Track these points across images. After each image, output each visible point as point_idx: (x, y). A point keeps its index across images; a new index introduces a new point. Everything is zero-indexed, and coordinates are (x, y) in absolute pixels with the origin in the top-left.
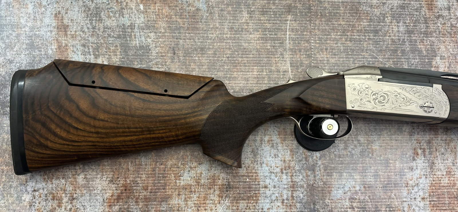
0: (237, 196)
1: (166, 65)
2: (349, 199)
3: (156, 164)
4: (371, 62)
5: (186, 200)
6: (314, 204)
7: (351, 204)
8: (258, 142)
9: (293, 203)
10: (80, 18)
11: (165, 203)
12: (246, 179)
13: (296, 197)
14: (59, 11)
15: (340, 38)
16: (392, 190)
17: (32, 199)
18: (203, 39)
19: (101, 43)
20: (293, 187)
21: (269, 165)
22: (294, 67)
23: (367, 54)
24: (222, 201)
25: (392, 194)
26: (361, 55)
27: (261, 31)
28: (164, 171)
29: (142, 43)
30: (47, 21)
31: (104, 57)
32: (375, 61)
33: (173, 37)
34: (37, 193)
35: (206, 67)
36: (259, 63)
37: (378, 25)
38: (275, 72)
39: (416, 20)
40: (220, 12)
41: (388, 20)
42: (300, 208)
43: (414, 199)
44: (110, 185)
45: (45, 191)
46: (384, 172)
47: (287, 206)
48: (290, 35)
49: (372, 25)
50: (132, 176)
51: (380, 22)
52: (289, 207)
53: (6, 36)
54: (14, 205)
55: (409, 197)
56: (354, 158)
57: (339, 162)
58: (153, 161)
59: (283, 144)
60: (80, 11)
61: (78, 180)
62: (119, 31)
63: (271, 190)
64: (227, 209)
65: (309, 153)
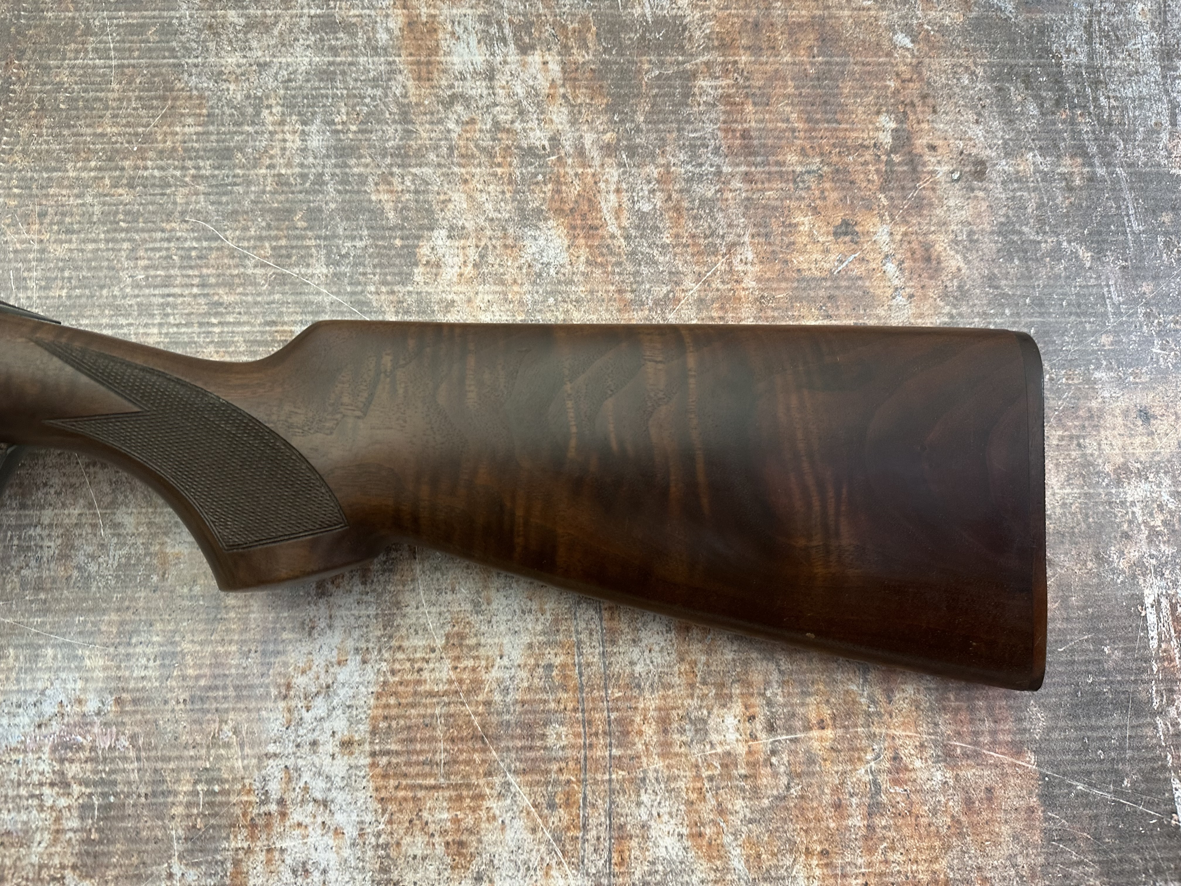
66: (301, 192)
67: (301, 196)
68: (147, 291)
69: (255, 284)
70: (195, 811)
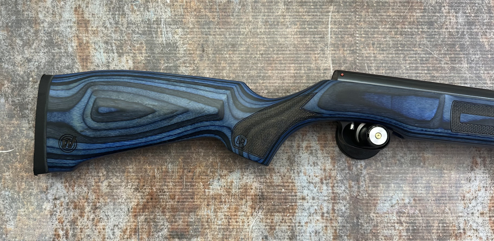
0: (271, 207)
1: (194, 63)
2: (397, 213)
3: (183, 172)
4: (424, 59)
5: (215, 211)
6: (357, 218)
7: (398, 218)
8: (295, 148)
9: (333, 216)
10: (101, 12)
11: (193, 214)
12: (282, 189)
13: (338, 210)
14: (79, 5)
15: (389, 31)
16: (446, 203)
17: (53, 208)
18: (235, 35)
19: (125, 39)
20: (335, 198)
21: (307, 174)
22: (336, 64)
23: (420, 49)
24: (255, 213)
25: (446, 208)
26: (413, 51)
27: (298, 25)
28: (192, 179)
29: (169, 40)
30: (66, 15)
31: (129, 55)
32: (429, 57)
33: (202, 33)
34: (58, 202)
35: (238, 65)
36: (297, 60)
37: (434, 16)
38: (315, 70)
39: (478, 10)
40: (253, 4)
41: (444, 10)
42: (341, 223)
43: (471, 214)
44: (135, 193)
45: (66, 199)
46: (437, 184)
47: (327, 219)
48: (332, 28)
49: (426, 16)
50: (158, 184)
51: (435, 13)
52: (330, 221)
53: (24, 32)
54: (35, 214)
55: (466, 211)
56: (404, 167)
57: (386, 172)
58: (181, 168)
59: (323, 150)
60: (102, 5)
61: (101, 188)
62: (144, 27)
63: (309, 202)
64: (260, 222)
65: (352, 162)
66: (457, 38)
67: (457, 39)
68: (410, 72)
69: (445, 70)
70: (439, 231)
